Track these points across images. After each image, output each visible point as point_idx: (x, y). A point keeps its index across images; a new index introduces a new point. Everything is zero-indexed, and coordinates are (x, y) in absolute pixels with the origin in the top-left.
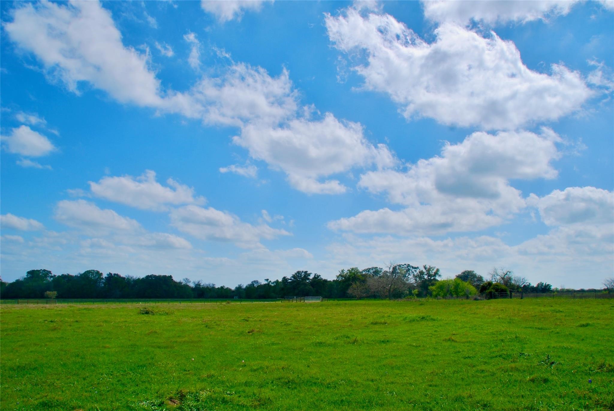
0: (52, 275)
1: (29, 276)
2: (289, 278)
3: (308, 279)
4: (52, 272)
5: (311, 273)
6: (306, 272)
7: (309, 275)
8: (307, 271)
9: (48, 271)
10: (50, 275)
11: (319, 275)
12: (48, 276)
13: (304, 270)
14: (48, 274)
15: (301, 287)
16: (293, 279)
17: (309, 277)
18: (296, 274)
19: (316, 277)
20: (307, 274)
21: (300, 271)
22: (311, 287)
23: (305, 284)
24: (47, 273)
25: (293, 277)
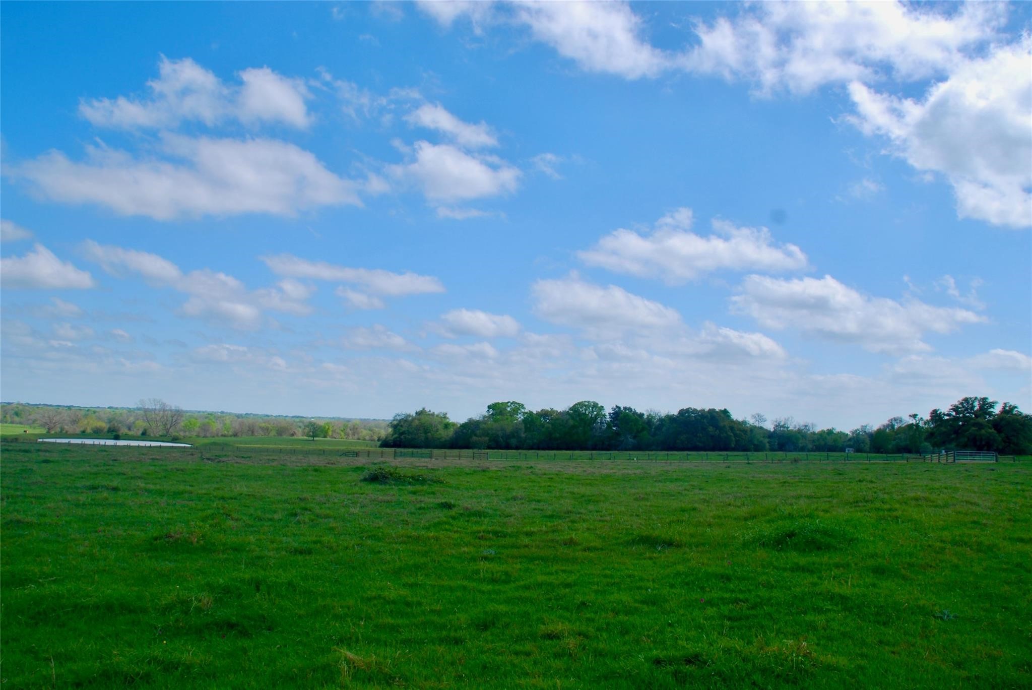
0: (526, 411)
1: (491, 411)
2: (946, 413)
3: (990, 414)
4: (525, 406)
5: (996, 403)
6: (984, 399)
7: (991, 405)
8: (987, 398)
9: (518, 404)
10: (523, 410)
11: (1013, 404)
12: (519, 412)
13: (980, 396)
14: (520, 410)
15: (970, 431)
16: (954, 413)
17: (992, 410)
18: (962, 403)
19: (1008, 411)
20: (985, 405)
21: (971, 398)
22: (993, 430)
23: (980, 426)
24: (518, 407)
25: (954, 410)
